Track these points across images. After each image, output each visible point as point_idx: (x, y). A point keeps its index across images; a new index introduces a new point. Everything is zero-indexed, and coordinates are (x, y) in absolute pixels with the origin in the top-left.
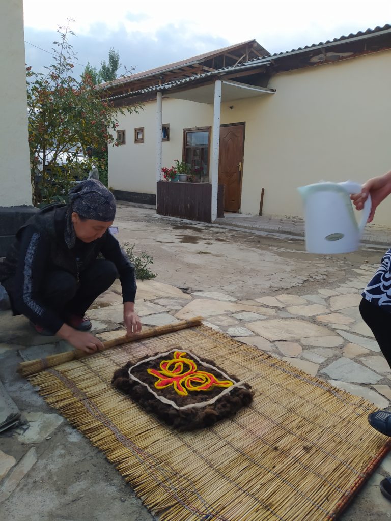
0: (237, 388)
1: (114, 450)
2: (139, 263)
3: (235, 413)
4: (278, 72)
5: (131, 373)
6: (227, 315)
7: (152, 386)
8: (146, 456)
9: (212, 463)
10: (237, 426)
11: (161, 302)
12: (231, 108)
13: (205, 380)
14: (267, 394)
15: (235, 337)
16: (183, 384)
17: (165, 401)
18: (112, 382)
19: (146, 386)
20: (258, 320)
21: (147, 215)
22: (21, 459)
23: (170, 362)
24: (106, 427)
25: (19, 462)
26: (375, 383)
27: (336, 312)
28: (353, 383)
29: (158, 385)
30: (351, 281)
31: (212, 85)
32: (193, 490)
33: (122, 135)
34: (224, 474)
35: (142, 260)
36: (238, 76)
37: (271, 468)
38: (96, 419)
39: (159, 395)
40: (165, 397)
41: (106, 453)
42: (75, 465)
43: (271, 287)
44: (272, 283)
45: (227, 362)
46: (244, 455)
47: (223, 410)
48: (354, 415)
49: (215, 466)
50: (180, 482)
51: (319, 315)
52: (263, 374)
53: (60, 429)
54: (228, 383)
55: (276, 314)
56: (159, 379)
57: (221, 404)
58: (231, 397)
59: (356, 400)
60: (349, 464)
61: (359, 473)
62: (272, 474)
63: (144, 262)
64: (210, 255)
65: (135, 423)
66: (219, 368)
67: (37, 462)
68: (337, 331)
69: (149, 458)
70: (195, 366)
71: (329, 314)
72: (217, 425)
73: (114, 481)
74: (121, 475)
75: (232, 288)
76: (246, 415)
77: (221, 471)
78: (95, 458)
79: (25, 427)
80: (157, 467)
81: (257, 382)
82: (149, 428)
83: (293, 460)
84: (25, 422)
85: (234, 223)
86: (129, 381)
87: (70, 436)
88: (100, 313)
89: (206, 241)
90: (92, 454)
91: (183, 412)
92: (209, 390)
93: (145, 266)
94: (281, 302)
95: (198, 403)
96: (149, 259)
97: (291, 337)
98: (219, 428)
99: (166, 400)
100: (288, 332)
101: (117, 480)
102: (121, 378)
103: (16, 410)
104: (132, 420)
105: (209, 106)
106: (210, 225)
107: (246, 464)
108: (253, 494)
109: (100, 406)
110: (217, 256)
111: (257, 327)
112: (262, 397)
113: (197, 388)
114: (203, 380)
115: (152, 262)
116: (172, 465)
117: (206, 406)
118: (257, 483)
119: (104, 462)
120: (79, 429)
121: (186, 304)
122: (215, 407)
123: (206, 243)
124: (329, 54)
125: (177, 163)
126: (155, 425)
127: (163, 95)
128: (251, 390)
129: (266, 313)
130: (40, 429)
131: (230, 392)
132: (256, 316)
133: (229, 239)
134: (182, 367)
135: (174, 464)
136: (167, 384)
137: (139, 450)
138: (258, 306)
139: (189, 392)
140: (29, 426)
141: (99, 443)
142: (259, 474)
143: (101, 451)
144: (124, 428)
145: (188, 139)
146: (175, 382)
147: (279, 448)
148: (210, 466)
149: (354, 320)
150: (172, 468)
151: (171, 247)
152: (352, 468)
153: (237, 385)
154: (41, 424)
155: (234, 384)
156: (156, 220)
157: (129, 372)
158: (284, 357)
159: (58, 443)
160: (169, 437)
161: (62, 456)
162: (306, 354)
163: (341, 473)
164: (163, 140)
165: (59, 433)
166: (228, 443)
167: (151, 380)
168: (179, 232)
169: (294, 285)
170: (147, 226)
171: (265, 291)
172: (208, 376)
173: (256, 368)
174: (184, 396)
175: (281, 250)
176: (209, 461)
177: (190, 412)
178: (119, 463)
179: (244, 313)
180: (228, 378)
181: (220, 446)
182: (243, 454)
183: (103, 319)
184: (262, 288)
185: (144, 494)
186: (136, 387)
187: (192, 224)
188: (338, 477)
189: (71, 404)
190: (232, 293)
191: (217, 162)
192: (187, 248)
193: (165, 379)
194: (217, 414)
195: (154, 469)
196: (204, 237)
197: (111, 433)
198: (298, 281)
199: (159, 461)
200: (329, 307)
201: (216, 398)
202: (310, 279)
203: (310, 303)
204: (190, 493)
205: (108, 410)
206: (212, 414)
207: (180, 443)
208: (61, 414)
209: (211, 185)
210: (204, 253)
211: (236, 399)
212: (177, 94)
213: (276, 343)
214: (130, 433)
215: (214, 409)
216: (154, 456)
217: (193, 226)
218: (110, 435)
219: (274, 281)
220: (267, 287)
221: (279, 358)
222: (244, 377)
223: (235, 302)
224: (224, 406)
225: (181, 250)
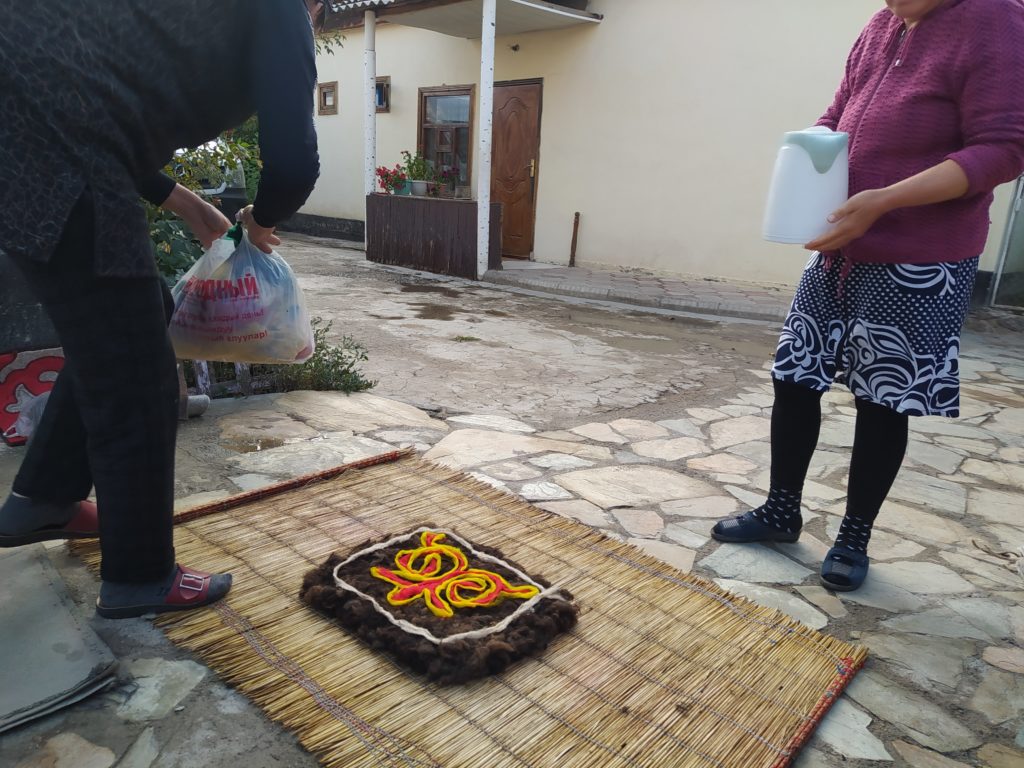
0: (547, 599)
1: (314, 726)
2: (340, 358)
3: (545, 647)
5: (339, 576)
6: (518, 460)
7: (383, 600)
8: (377, 735)
9: (507, 743)
10: (550, 671)
11: (389, 435)
12: (515, 48)
13: (485, 586)
14: (604, 607)
15: (536, 501)
16: (443, 594)
17: (410, 628)
18: (302, 595)
19: (370, 602)
20: (577, 468)
21: (348, 263)
22: (126, 752)
23: (415, 553)
24: (295, 682)
25: (122, 758)
26: (800, 582)
27: (722, 450)
28: (759, 583)
29: (395, 598)
30: (747, 392)
35: (346, 353)
37: (618, 749)
38: (273, 667)
39: (396, 618)
40: (410, 621)
41: (297, 734)
42: (236, 759)
43: (599, 405)
44: (601, 396)
45: (523, 551)
46: (567, 725)
47: (523, 641)
48: (766, 644)
49: (513, 749)
51: (693, 457)
52: (593, 571)
53: (199, 691)
54: (529, 591)
55: (611, 457)
56: (394, 586)
57: (518, 630)
58: (537, 617)
59: (767, 615)
60: (761, 735)
61: (779, 749)
62: (621, 759)
63: (350, 357)
64: (478, 343)
65: (352, 672)
66: (510, 562)
67: (159, 756)
68: (725, 486)
69: (386, 738)
70: (465, 559)
71: (709, 455)
72: (511, 671)
75: (526, 407)
76: (565, 649)
77: (525, 757)
78: (276, 744)
79: (129, 689)
80: (400, 755)
81: (582, 587)
82: (379, 681)
83: (659, 731)
84: (128, 679)
85: (521, 281)
86: (334, 592)
87: (222, 703)
88: (265, 459)
89: (467, 316)
90: (271, 737)
91: (446, 648)
92: (494, 604)
93: (352, 364)
94: (619, 434)
95: (474, 629)
96: (360, 351)
97: (642, 500)
98: (514, 676)
99: (411, 626)
100: (635, 490)
102: (319, 587)
103: (108, 658)
104: (345, 668)
105: (470, 43)
106: (474, 283)
107: (571, 742)
109: (279, 642)
110: (493, 345)
111: (577, 481)
112: (595, 615)
113: (470, 602)
114: (481, 586)
115: (366, 358)
116: (430, 751)
117: (489, 635)
119: (295, 751)
120: (241, 689)
121: (439, 440)
122: (507, 636)
123: (468, 320)
125: (407, 158)
126: (391, 675)
127: (377, 17)
128: (572, 603)
129: (591, 454)
130: (160, 691)
131: (534, 606)
132: (574, 461)
133: (514, 312)
134: (439, 562)
135: (434, 747)
136: (411, 597)
137: (363, 725)
138: (577, 442)
139: (456, 609)
140: (138, 687)
141: (283, 714)
142: (597, 759)
143: (289, 729)
144: (331, 682)
145: (429, 110)
146: (427, 592)
147: (631, 709)
148: (503, 749)
149: (756, 466)
150: (429, 756)
151: (401, 326)
152: (765, 741)
153: (546, 593)
154: (163, 681)
155: (540, 591)
156: (366, 273)
157: (335, 575)
158: (630, 538)
159: (199, 717)
160: (421, 698)
161: (210, 743)
162: (671, 532)
163: (747, 752)
164: (378, 111)
165: (200, 698)
166: (534, 704)
167: (380, 589)
168: (413, 297)
169: (642, 401)
170: (348, 285)
171: (589, 412)
172: (491, 578)
173: (580, 560)
174: (446, 618)
175: (615, 334)
176: (502, 739)
177: (460, 648)
178: (327, 751)
179: (550, 456)
180: (529, 580)
181: (518, 710)
182: (564, 724)
183: (273, 471)
184: (583, 408)
186: (351, 602)
187: (439, 282)
188: (742, 759)
189: (219, 641)
190: (524, 418)
191: (488, 157)
192: (431, 329)
193: (407, 587)
194: (512, 649)
195: (394, 759)
196: (465, 308)
197: (305, 694)
198: (649, 393)
199: (404, 743)
200: (708, 441)
201: (509, 619)
202: (671, 389)
203: (673, 435)
205: (296, 650)
206: (502, 650)
207: (441, 709)
208: (201, 661)
209: (476, 203)
210: (466, 339)
211: (547, 619)
212: (406, 16)
213: (614, 512)
214: (343, 693)
215: (505, 641)
216: (393, 734)
217: (442, 285)
218: (303, 699)
219: (603, 393)
220: (590, 405)
221: (622, 541)
222: (558, 577)
223: (533, 434)
224: (524, 634)
225: (421, 332)
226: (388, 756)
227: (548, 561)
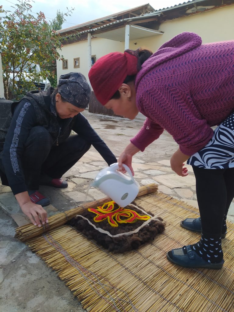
0: (153, 220)
1: (64, 269)
3: (154, 239)
4: (165, 20)
6: (139, 172)
7: (92, 220)
8: (89, 274)
9: (141, 277)
10: (156, 248)
11: (95, 163)
13: (130, 215)
14: (174, 224)
16: (114, 218)
19: (87, 220)
20: (160, 175)
24: (58, 251)
29: (96, 219)
31: (123, 28)
32: (128, 301)
33: (66, 63)
34: (150, 287)
36: (140, 22)
37: (185, 281)
38: (50, 245)
39: (97, 227)
40: (102, 228)
41: (58, 272)
42: (34, 283)
43: (166, 154)
45: (143, 202)
46: (164, 271)
47: (145, 237)
50: (117, 294)
52: (169, 210)
53: (22, 254)
54: (147, 217)
56: (96, 215)
57: (143, 232)
58: (150, 227)
62: (187, 286)
64: (124, 136)
65: (80, 248)
66: (139, 207)
67: (3, 281)
69: (92, 275)
72: (141, 248)
73: (65, 296)
74: (70, 290)
76: (161, 240)
77: (148, 284)
78: (49, 276)
80: (98, 282)
81: (166, 216)
82: (90, 251)
87: (30, 259)
89: (120, 128)
90: (48, 273)
91: (116, 238)
92: (133, 222)
95: (126, 232)
97: (184, 185)
98: (142, 250)
99: (103, 230)
100: (181, 182)
101: (67, 294)
104: (77, 246)
105: (121, 43)
106: (123, 119)
108: (175, 303)
109: (53, 235)
110: (129, 136)
111: (161, 179)
112: (171, 227)
113: (125, 221)
114: (128, 215)
116: (110, 281)
117: (132, 234)
118: (177, 294)
119: (57, 279)
120: (37, 254)
122: (139, 235)
123: (121, 129)
124: (199, 7)
126: (95, 249)
128: (163, 222)
129: (165, 170)
130: (7, 253)
131: (149, 223)
132: (159, 172)
134: (113, 206)
136: (102, 219)
137: (84, 269)
138: (159, 166)
139: (119, 224)
141: (53, 264)
142: (177, 286)
143: (53, 270)
144: (72, 251)
146: (108, 217)
148: (139, 280)
151: (99, 131)
153: (153, 218)
154: (9, 250)
155: (151, 218)
156: (89, 116)
158: (182, 199)
159: (20, 265)
160: (106, 258)
161: (24, 276)
165: (22, 257)
166: (151, 262)
167: (91, 216)
168: (103, 123)
171: (163, 157)
172: (132, 212)
173: (164, 206)
174: (116, 227)
176: (138, 276)
177: (121, 239)
178: (69, 280)
179: (151, 170)
180: (146, 213)
184: (160, 155)
185: (89, 306)
186: (80, 221)
187: (111, 118)
190: (141, 158)
192: (109, 132)
193: (101, 215)
194: (141, 240)
195: (96, 284)
196: (119, 126)
197: (62, 256)
199: (99, 277)
201: (139, 228)
204: (125, 303)
205: (59, 239)
206: (138, 240)
207: (114, 263)
208: (24, 243)
210: (120, 135)
211: (154, 229)
213: (175, 189)
214: (76, 256)
215: (138, 237)
216: (95, 273)
217: (112, 119)
218: (61, 258)
219: (167, 151)
220: (163, 155)
221: (178, 200)
222: (156, 212)
223: (144, 163)
224: (145, 234)
225: (106, 133)
226: (93, 283)
227: (152, 207)
